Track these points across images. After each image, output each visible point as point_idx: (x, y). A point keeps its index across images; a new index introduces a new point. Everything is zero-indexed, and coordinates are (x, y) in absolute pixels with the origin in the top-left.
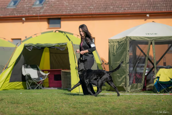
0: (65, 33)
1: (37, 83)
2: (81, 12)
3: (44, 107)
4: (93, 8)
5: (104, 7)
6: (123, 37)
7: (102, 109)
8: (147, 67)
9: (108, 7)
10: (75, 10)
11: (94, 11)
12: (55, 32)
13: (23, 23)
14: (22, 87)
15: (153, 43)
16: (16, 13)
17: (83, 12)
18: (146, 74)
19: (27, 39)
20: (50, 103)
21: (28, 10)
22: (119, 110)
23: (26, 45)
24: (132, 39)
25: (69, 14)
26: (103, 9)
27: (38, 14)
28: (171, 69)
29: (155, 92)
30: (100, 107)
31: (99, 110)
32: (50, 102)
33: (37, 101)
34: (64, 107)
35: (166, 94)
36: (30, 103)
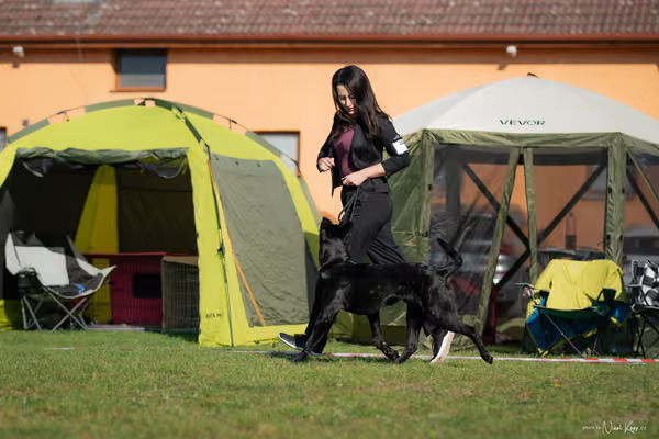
0: (181, 111)
1: (64, 304)
2: (247, 29)
3: (87, 402)
4: (295, 13)
5: (339, 11)
6: (411, 132)
7: (318, 413)
8: (502, 252)
9: (355, 11)
10: (224, 20)
11: (299, 24)
12: (143, 104)
13: (16, 66)
14: (6, 320)
15: (528, 159)
17: (254, 29)
18: (496, 281)
19: (28, 127)
20: (109, 387)
21: (36, 15)
22: (385, 417)
23: (22, 153)
24: (446, 141)
25: (199, 34)
26: (335, 20)
27: (78, 34)
28: (594, 261)
29: (531, 351)
30: (307, 404)
31: (304, 417)
32: (113, 383)
33: (59, 378)
34: (164, 401)
35: (572, 360)
36: (31, 383)
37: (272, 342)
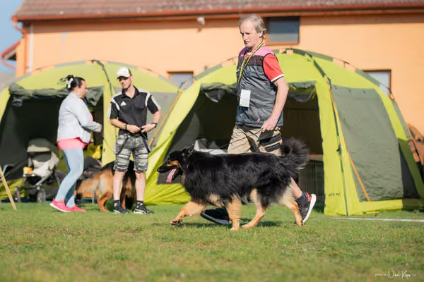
0: (311, 56)
3: (250, 252)
7: (412, 261)
12: (285, 52)
13: (200, 30)
16: (180, 4)
19: (207, 70)
20: (266, 243)
23: (204, 86)
25: (322, 5)
27: (240, 7)
30: (403, 255)
31: (402, 264)
32: (268, 239)
34: (304, 252)
36: (212, 240)
37: (375, 212)
